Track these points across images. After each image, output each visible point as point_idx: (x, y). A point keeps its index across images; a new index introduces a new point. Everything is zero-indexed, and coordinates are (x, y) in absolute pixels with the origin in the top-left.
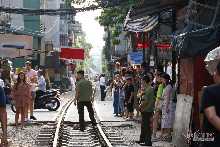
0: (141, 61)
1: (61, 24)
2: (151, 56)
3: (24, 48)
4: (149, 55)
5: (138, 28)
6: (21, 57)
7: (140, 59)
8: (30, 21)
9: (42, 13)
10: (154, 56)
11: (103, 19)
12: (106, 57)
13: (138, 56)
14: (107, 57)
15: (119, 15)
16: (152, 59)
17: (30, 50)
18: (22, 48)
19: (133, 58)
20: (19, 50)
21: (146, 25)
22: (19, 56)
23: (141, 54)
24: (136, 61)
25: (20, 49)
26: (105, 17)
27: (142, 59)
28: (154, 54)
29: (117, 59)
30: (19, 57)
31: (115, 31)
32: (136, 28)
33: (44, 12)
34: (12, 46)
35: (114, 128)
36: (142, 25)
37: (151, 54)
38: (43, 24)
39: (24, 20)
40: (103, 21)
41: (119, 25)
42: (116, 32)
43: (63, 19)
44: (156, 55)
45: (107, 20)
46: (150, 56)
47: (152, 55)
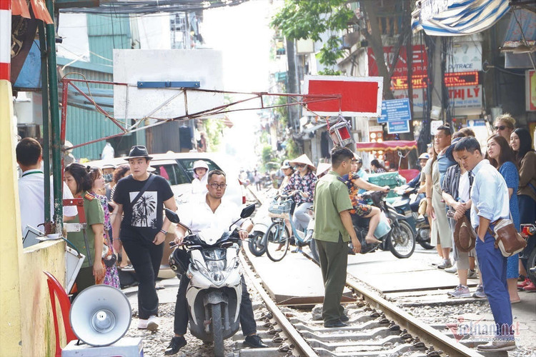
0: (406, 121)
1: (174, 42)
2: (433, 107)
3: (200, 88)
4: (429, 107)
5: (452, 25)
6: (191, 116)
7: (402, 118)
8: (104, 36)
9: (152, 10)
10: (440, 108)
11: (292, 20)
12: (285, 121)
13: (398, 110)
14: (289, 121)
15: (332, 7)
16: (438, 116)
17: (218, 92)
18: (194, 87)
19: (385, 116)
20: (185, 94)
21: (475, 14)
22: (187, 113)
23: (405, 104)
24: (392, 124)
25: (188, 92)
26: (298, 15)
27: (409, 118)
28: (440, 102)
29: (322, 123)
30: (187, 115)
31: (324, 49)
32: (448, 25)
33: (156, 5)
34: (166, 83)
35: (435, 310)
36: (466, 14)
37: (433, 103)
38: (136, 43)
39: (90, 36)
40: (293, 25)
41: (334, 33)
42: (326, 52)
43: (178, 29)
44: (445, 105)
45: (305, 23)
46: (431, 109)
47: (437, 105)
